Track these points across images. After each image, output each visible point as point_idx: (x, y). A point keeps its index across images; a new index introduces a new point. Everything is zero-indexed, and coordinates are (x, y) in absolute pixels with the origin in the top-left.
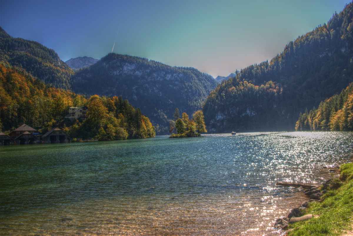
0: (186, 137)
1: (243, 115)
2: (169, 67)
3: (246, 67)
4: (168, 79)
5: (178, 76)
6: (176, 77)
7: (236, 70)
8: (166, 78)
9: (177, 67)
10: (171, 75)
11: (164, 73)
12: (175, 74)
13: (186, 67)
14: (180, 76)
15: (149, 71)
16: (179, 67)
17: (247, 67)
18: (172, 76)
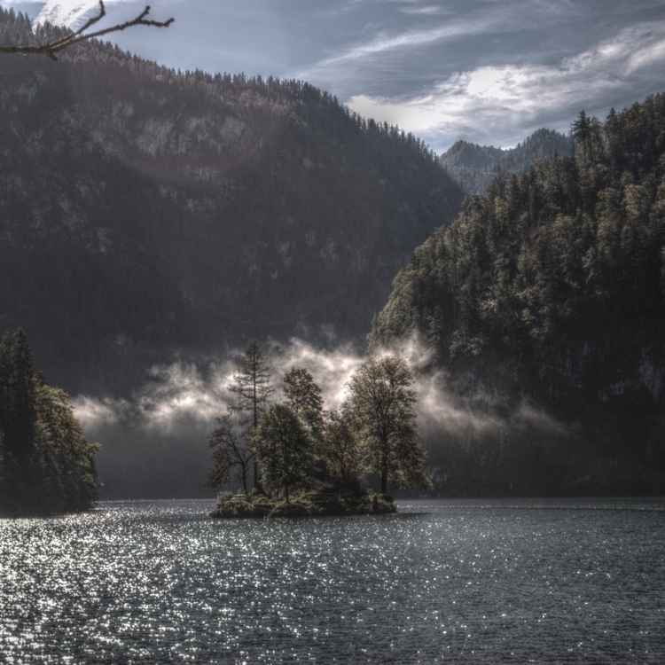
0: (315, 514)
1: (618, 388)
2: (159, 77)
3: (641, 101)
4: (152, 149)
5: (216, 135)
6: (200, 137)
7: (583, 113)
8: (141, 140)
9: (208, 77)
10: (168, 126)
11: (130, 111)
12: (194, 123)
13: (265, 80)
14: (223, 132)
15: (32, 93)
16: (218, 76)
17: (649, 101)
18: (179, 128)
